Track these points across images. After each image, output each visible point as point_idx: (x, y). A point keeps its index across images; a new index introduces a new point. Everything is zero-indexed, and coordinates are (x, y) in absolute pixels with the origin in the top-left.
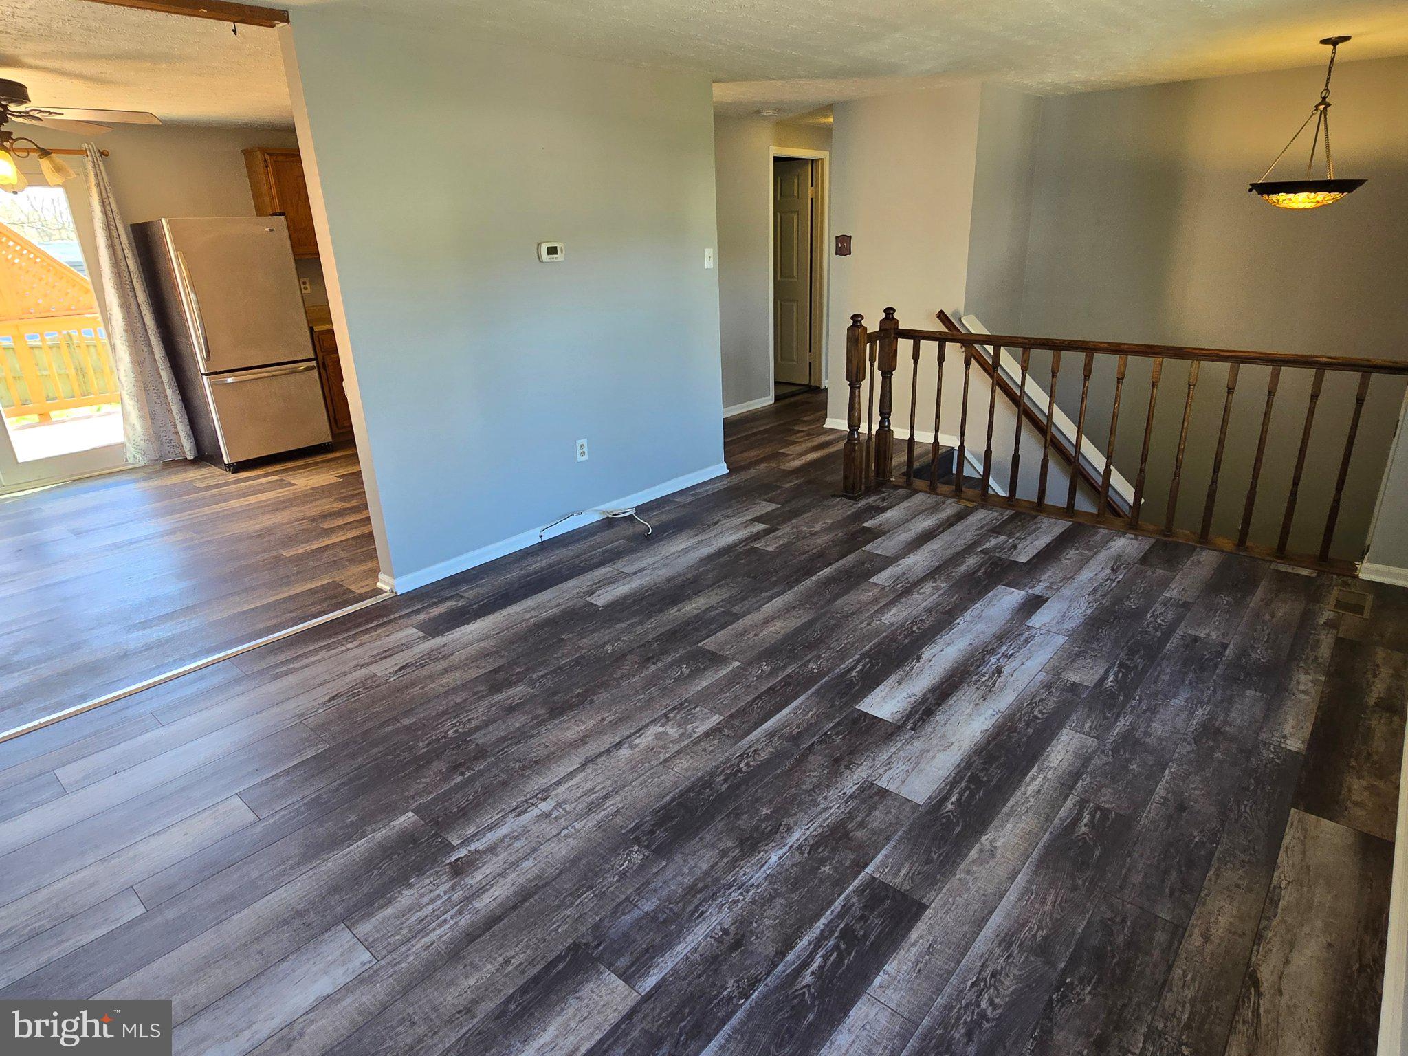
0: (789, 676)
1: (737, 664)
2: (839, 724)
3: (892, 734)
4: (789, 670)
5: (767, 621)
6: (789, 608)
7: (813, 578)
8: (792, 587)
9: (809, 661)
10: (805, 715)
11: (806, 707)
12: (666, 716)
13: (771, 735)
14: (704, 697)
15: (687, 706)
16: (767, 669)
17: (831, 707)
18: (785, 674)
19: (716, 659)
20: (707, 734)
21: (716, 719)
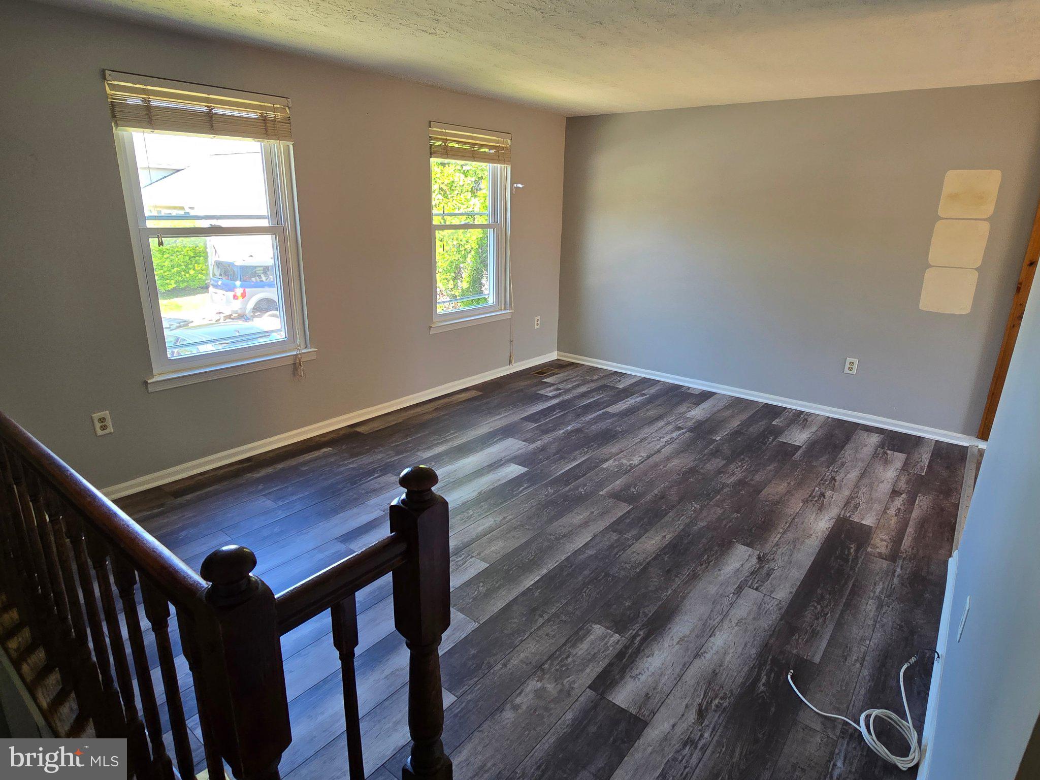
0: (566, 485)
1: (601, 493)
2: (539, 463)
3: (513, 459)
4: (567, 488)
5: (585, 524)
6: (568, 536)
7: (544, 571)
8: (567, 559)
9: (554, 494)
10: (557, 467)
11: (556, 470)
12: (633, 468)
13: (575, 459)
14: (616, 475)
15: (623, 471)
16: (581, 490)
17: (542, 470)
18: (569, 487)
19: (617, 496)
20: (607, 460)
21: (605, 466)
